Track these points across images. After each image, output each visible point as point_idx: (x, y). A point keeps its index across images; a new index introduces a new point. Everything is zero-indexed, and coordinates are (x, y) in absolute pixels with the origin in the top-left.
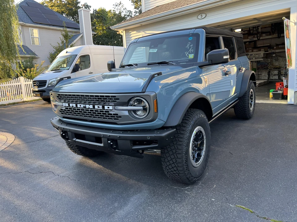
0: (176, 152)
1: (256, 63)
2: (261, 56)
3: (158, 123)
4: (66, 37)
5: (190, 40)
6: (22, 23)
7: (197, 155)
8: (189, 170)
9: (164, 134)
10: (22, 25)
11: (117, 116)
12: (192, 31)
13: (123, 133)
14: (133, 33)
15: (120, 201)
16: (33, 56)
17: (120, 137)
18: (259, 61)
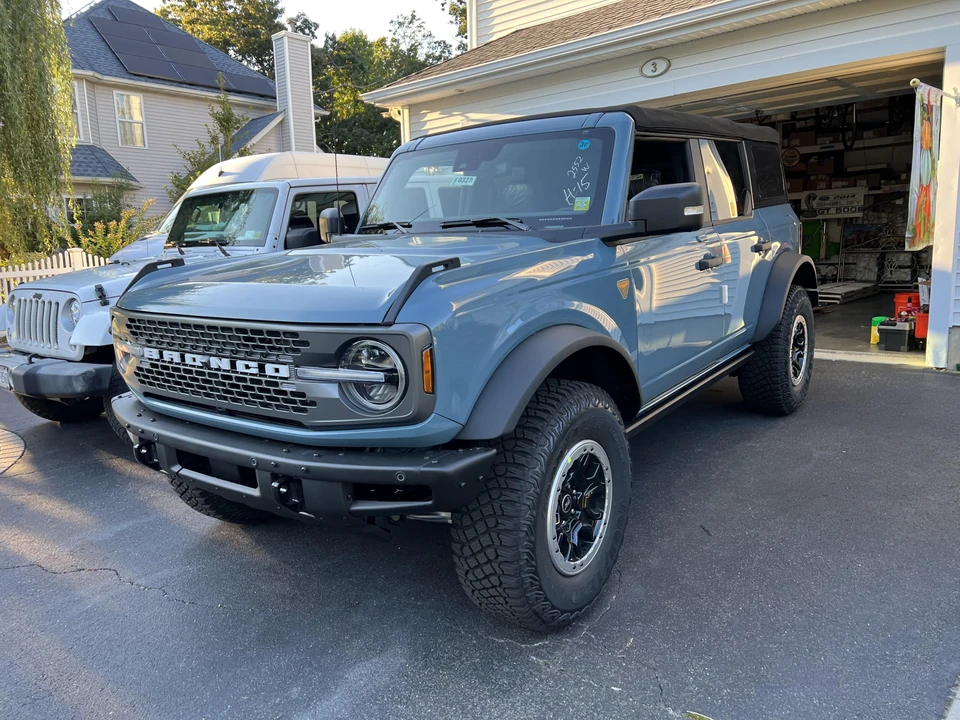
0: (496, 526)
1: (839, 225)
2: (856, 204)
3: (435, 427)
4: (226, 122)
5: (583, 148)
6: (91, 73)
7: (580, 534)
8: (540, 586)
9: (452, 468)
10: (91, 83)
11: (302, 400)
12: (590, 120)
13: (319, 456)
14: (430, 116)
15: (311, 679)
16: (123, 181)
17: (308, 470)
18: (851, 219)
